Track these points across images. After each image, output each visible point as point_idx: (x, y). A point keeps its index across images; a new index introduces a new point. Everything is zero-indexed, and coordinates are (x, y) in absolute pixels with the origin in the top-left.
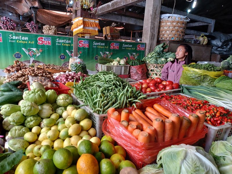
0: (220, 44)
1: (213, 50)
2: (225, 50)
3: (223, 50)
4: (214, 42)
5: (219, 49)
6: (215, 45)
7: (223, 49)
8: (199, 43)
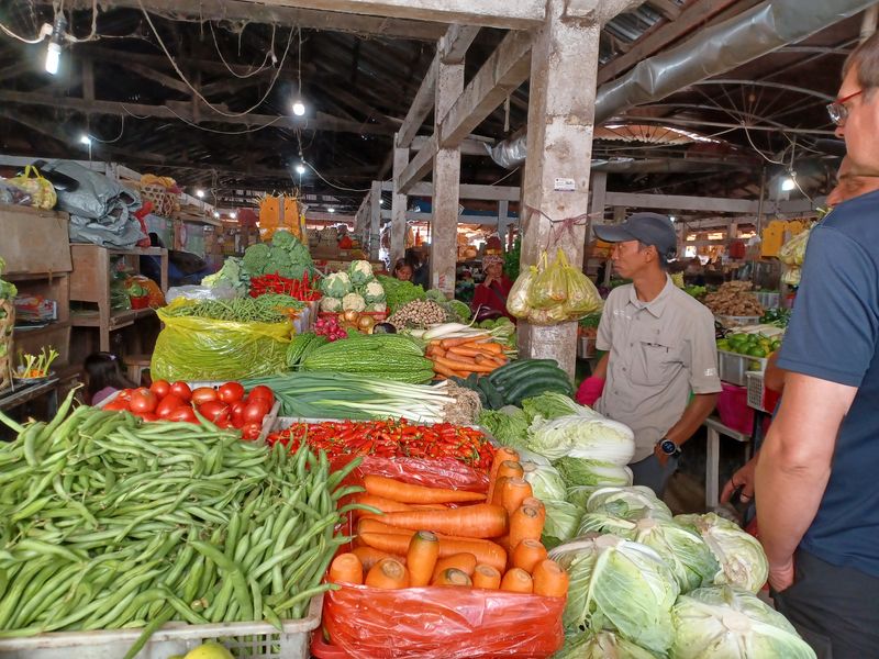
0: (97, 208)
1: (73, 228)
2: (116, 230)
3: (108, 228)
4: (74, 200)
5: (94, 226)
6: (78, 209)
7: (106, 224)
8: (29, 204)
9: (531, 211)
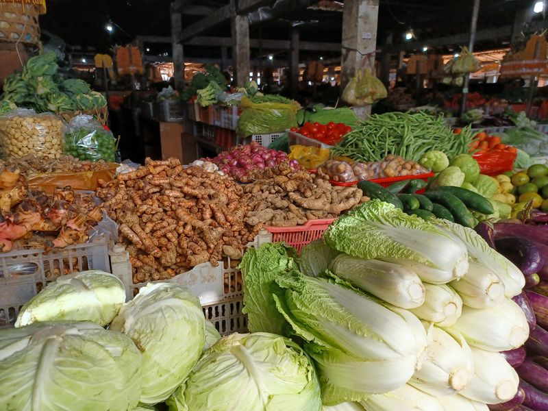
9: (349, 50)
